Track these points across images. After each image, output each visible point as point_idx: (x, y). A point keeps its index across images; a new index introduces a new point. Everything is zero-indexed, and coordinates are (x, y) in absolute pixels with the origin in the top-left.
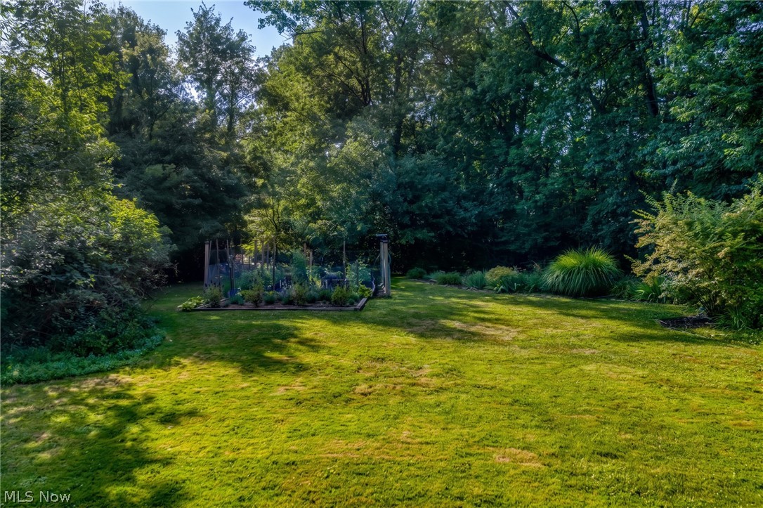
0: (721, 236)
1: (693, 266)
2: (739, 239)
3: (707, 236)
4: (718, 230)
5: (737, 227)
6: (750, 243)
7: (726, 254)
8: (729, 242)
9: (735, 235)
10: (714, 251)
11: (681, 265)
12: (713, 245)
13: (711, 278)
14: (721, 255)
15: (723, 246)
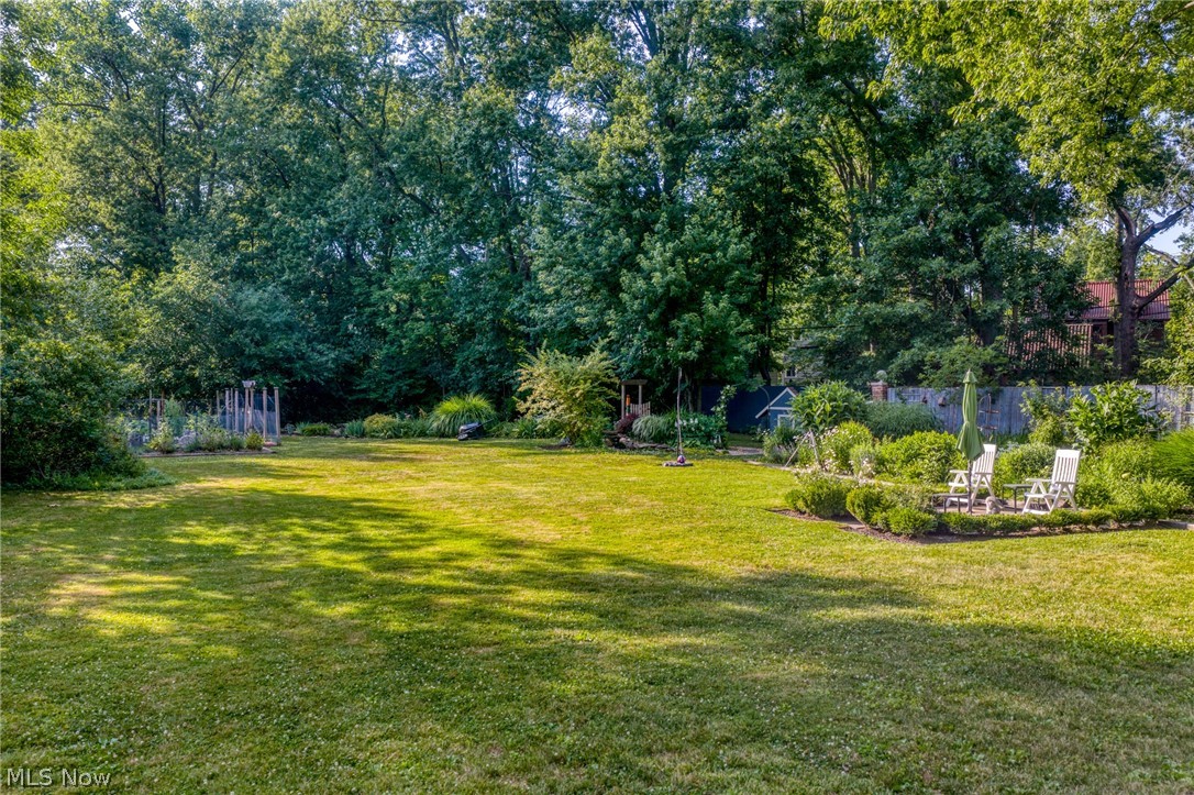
0: (577, 383)
1: (560, 404)
2: (588, 384)
3: (568, 382)
4: (575, 378)
5: (586, 376)
6: (594, 387)
7: (581, 394)
8: (582, 387)
9: (585, 381)
10: (573, 393)
11: (551, 405)
12: (572, 388)
13: (571, 412)
14: (577, 395)
15: (578, 389)
